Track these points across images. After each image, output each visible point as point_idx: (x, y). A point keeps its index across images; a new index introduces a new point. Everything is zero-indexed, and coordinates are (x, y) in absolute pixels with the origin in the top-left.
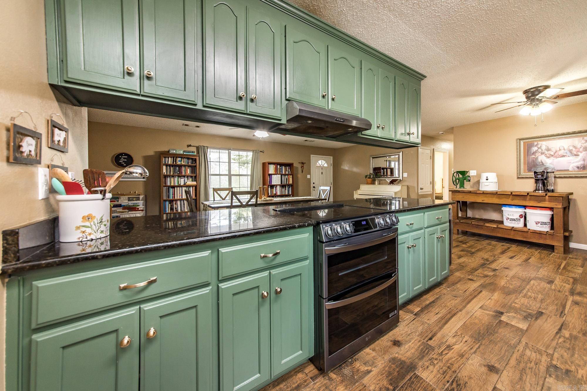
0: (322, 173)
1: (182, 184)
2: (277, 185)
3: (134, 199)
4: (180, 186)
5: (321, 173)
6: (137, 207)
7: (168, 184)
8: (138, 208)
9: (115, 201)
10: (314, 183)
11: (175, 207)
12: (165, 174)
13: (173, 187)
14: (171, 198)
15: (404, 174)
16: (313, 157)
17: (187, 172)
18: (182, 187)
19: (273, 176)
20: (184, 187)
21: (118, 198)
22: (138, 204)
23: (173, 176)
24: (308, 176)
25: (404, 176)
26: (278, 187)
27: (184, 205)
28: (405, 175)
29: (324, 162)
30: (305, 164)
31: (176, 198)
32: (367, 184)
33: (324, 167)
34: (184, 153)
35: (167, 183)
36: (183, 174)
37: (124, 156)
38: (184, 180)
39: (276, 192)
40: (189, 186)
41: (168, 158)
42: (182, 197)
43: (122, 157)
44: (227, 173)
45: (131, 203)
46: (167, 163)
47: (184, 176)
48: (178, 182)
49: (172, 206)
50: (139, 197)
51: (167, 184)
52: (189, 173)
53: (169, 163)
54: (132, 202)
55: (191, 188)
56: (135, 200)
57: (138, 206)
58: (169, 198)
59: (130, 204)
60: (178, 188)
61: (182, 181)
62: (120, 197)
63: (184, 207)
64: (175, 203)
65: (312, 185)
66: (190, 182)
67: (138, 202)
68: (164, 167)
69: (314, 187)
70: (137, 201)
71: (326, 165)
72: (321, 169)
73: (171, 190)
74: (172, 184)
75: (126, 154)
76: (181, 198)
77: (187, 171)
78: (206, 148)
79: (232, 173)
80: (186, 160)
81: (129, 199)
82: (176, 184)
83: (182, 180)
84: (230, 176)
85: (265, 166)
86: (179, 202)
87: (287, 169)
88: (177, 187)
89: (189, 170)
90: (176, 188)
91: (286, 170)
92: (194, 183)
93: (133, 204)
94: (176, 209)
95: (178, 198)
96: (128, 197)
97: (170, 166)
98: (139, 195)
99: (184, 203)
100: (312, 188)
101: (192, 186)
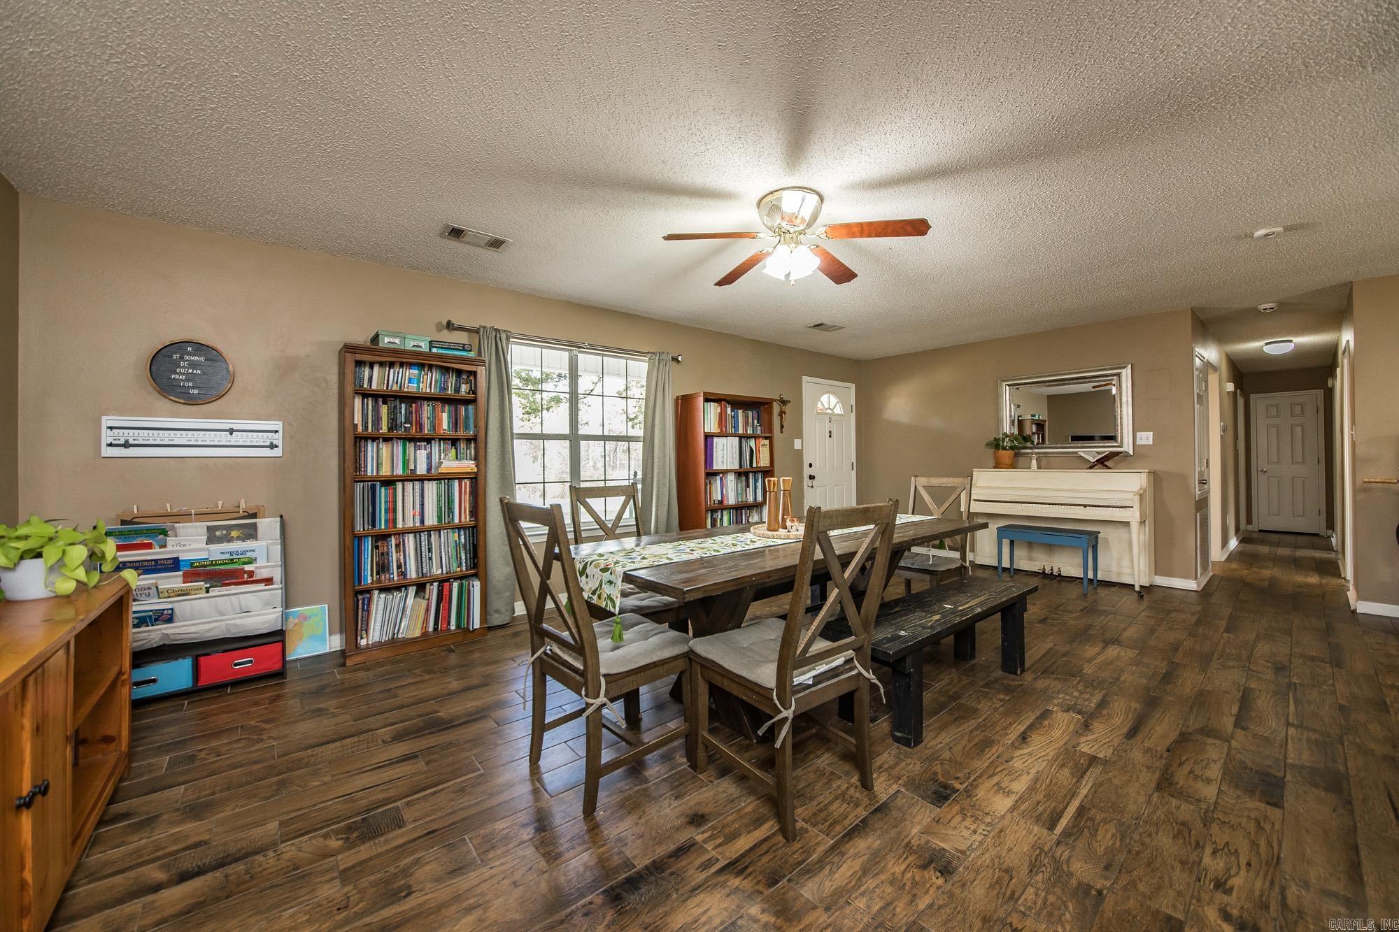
0: (830, 432)
1: (421, 470)
2: (725, 472)
3: (234, 534)
4: (412, 478)
5: (828, 435)
6: (247, 568)
7: (371, 470)
8: (251, 573)
9: (149, 546)
10: (811, 465)
11: (398, 560)
12: (360, 429)
13: (389, 482)
14: (382, 526)
15: (1139, 434)
16: (809, 384)
17: (440, 424)
18: (422, 480)
19: (715, 440)
20: (429, 480)
21: (164, 532)
22: (249, 555)
23: (387, 440)
24: (797, 444)
25: (1139, 442)
26: (731, 478)
27: (430, 550)
28: (1146, 438)
29: (833, 400)
30: (788, 405)
31: (400, 525)
32: (998, 465)
33: (833, 414)
34: (434, 350)
35: (366, 466)
36: (426, 430)
37: (189, 354)
38: (429, 457)
39: (722, 494)
40: (448, 478)
41: (371, 367)
42: (422, 521)
43: (182, 358)
44: (567, 431)
45: (218, 552)
46: (365, 386)
47: (429, 440)
48: (406, 463)
49: (385, 555)
50: (254, 526)
51: (366, 471)
52: (445, 426)
53: (374, 386)
54: (226, 546)
55: (456, 483)
56: (238, 538)
57: (250, 562)
58: (374, 525)
59: (217, 557)
60: (409, 485)
61: (420, 459)
62: (174, 529)
63: (430, 559)
64: (397, 546)
65: (807, 471)
66: (451, 464)
67: (249, 544)
68: (358, 402)
69: (812, 477)
70: (244, 540)
71: (838, 410)
72: (827, 421)
73: (382, 493)
74: (385, 471)
75: (200, 347)
76: (418, 524)
77: (441, 420)
78: (504, 337)
79: (583, 431)
80: (436, 375)
81: (213, 537)
82: (399, 471)
83: (422, 454)
84: (574, 439)
85: (685, 407)
86: (410, 541)
87: (750, 420)
88: (403, 480)
89: (445, 416)
90: (399, 486)
91: (746, 423)
92: (469, 466)
93: (228, 556)
94: (399, 567)
95: (410, 524)
96: (209, 528)
97: (376, 396)
98: (254, 516)
99: (430, 543)
100: (807, 481)
101: (460, 477)
